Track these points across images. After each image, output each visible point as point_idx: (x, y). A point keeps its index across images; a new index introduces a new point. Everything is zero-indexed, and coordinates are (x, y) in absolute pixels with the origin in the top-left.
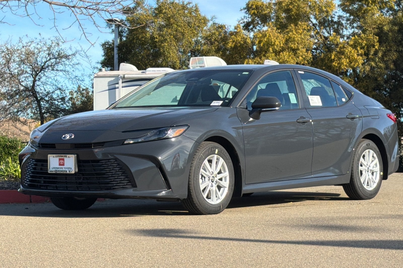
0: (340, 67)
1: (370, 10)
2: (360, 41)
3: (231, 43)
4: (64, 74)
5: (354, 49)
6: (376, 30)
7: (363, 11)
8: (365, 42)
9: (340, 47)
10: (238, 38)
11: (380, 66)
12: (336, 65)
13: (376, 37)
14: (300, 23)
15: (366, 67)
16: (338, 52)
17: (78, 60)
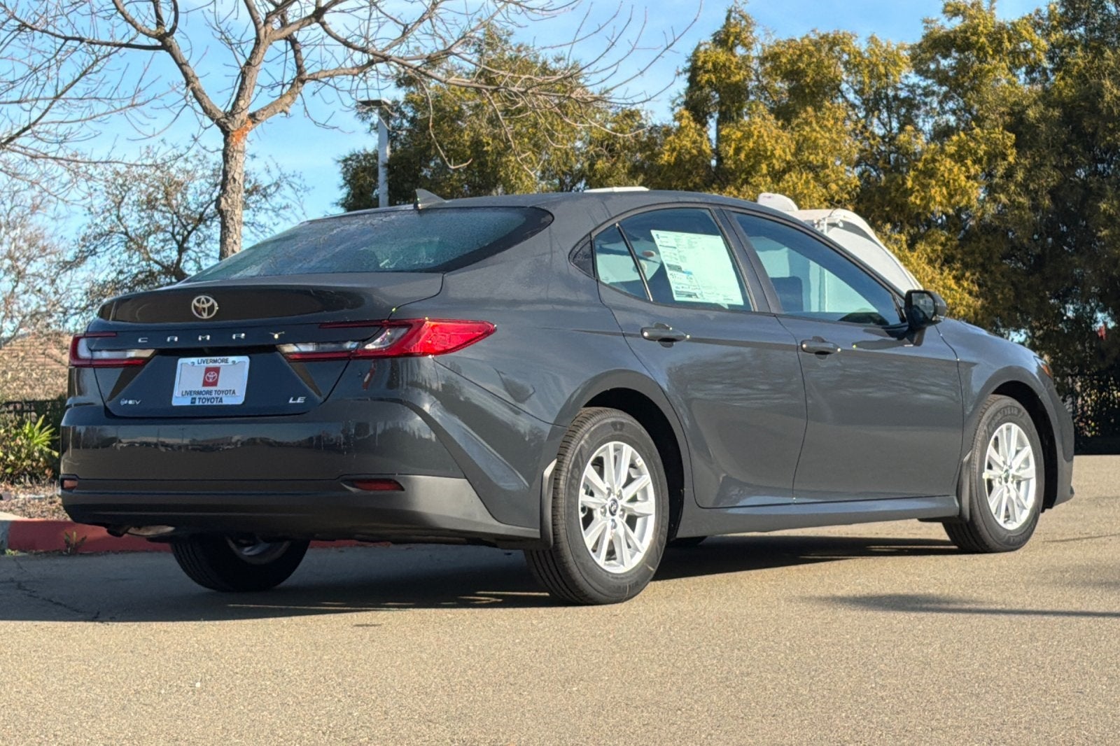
0: (926, 207)
1: (989, 71)
2: (972, 145)
3: (667, 154)
4: (252, 232)
5: (959, 165)
6: (1007, 118)
7: (971, 74)
8: (983, 147)
9: (925, 160)
10: (684, 142)
11: (1020, 203)
12: (918, 202)
13: (1010, 135)
14: (827, 104)
15: (988, 205)
16: (920, 172)
17: (284, 197)
